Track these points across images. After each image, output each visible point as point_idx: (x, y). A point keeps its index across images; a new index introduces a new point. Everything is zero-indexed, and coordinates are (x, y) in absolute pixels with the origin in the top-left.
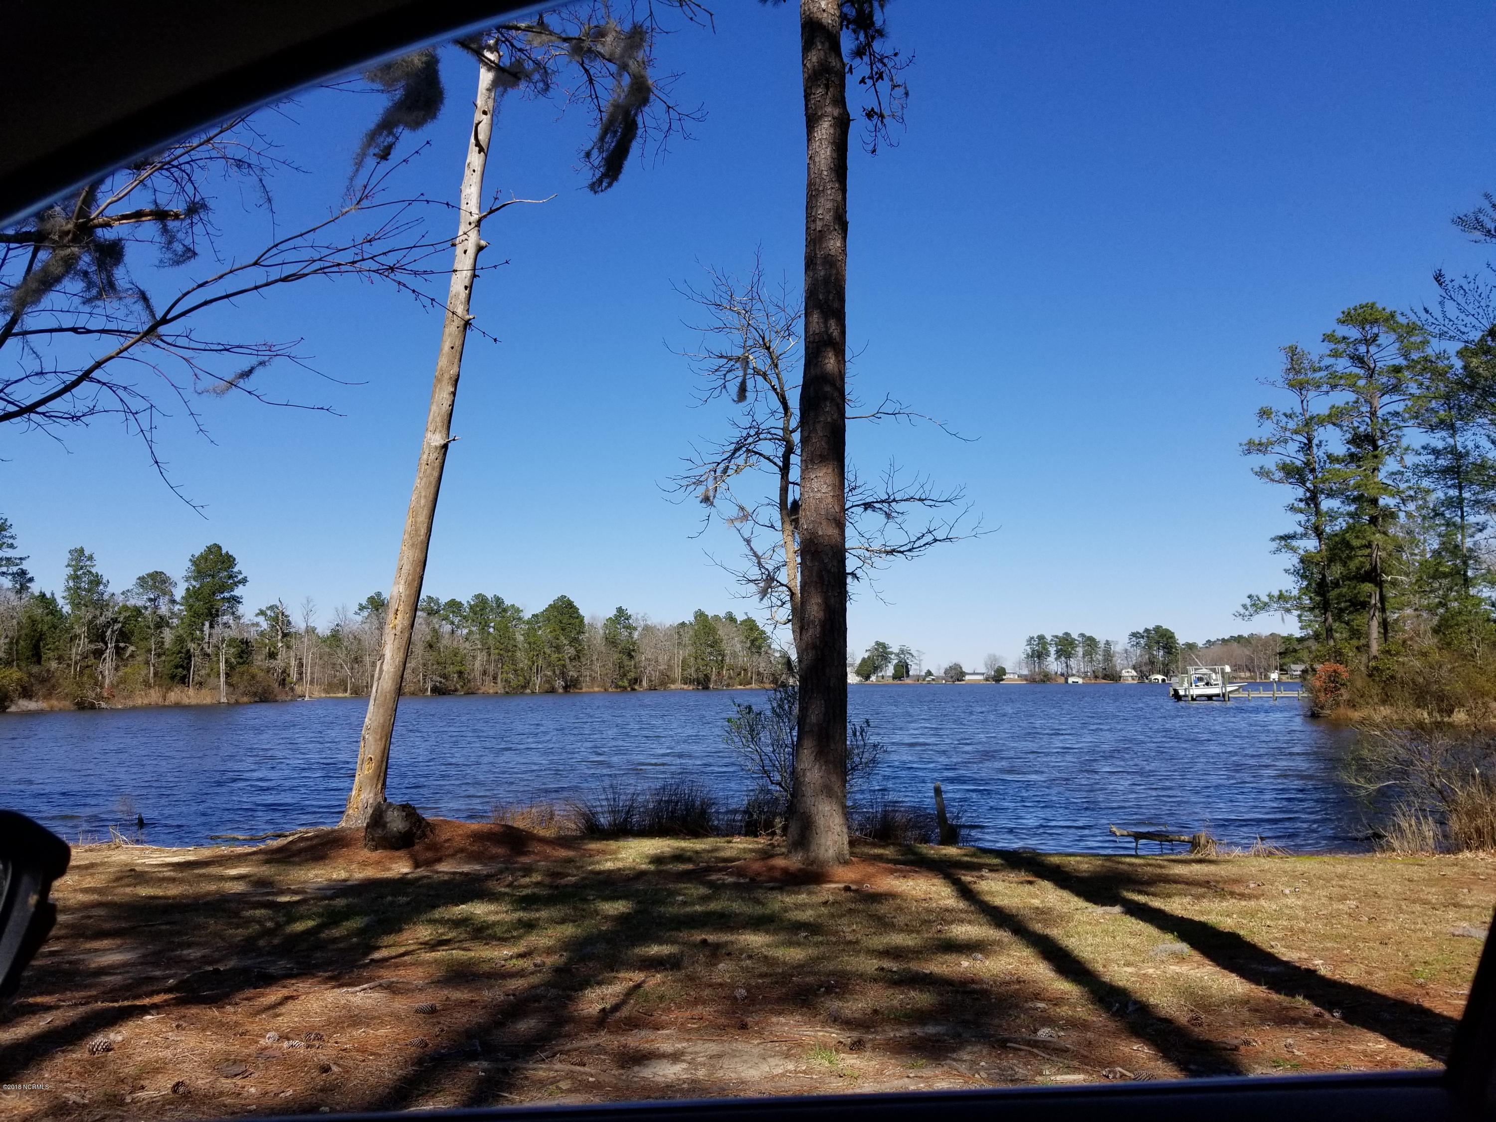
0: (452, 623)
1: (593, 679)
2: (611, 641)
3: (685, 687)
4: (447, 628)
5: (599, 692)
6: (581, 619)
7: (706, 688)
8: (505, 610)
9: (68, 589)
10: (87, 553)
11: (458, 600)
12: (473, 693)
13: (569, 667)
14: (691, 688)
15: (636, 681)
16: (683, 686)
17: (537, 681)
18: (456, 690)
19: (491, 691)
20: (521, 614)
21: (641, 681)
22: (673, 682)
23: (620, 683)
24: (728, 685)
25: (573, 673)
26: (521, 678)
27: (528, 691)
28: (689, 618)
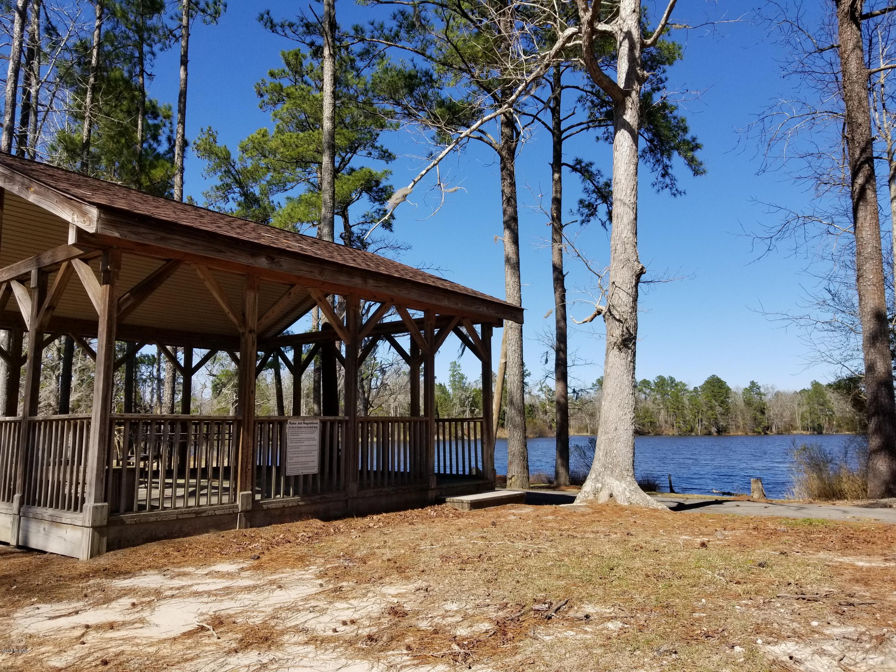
0: (645, 393)
1: (738, 427)
2: (748, 403)
3: (804, 432)
4: (643, 396)
5: (742, 435)
6: (728, 389)
7: (820, 433)
8: (676, 385)
9: (451, 381)
10: (457, 364)
11: (647, 379)
12: (659, 435)
13: (720, 419)
14: (808, 433)
15: (768, 428)
16: (802, 432)
17: (699, 428)
18: (649, 433)
19: (671, 434)
20: (687, 387)
21: (771, 428)
22: (795, 429)
23: (756, 430)
24: (837, 431)
25: (722, 423)
26: (688, 426)
27: (693, 434)
28: (808, 386)
